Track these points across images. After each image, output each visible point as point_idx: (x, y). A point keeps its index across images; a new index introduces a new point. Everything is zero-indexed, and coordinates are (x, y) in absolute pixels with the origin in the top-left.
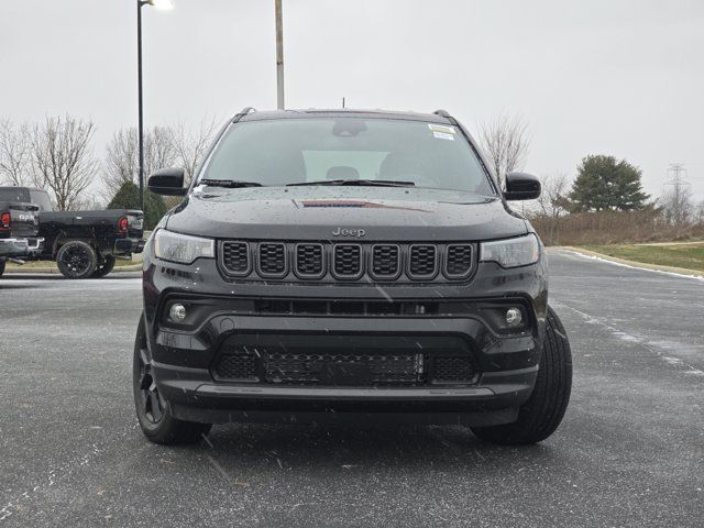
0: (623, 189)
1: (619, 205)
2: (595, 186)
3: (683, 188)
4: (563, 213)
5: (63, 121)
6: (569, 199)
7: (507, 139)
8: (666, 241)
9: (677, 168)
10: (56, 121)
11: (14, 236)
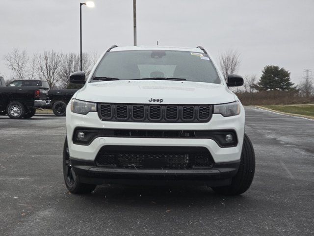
0: (282, 80)
1: (280, 88)
2: (270, 79)
3: (309, 80)
4: (255, 91)
5: (51, 52)
6: (258, 85)
7: (231, 60)
8: (298, 104)
9: (307, 71)
10: (48, 53)
11: (41, 100)
